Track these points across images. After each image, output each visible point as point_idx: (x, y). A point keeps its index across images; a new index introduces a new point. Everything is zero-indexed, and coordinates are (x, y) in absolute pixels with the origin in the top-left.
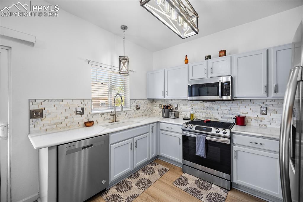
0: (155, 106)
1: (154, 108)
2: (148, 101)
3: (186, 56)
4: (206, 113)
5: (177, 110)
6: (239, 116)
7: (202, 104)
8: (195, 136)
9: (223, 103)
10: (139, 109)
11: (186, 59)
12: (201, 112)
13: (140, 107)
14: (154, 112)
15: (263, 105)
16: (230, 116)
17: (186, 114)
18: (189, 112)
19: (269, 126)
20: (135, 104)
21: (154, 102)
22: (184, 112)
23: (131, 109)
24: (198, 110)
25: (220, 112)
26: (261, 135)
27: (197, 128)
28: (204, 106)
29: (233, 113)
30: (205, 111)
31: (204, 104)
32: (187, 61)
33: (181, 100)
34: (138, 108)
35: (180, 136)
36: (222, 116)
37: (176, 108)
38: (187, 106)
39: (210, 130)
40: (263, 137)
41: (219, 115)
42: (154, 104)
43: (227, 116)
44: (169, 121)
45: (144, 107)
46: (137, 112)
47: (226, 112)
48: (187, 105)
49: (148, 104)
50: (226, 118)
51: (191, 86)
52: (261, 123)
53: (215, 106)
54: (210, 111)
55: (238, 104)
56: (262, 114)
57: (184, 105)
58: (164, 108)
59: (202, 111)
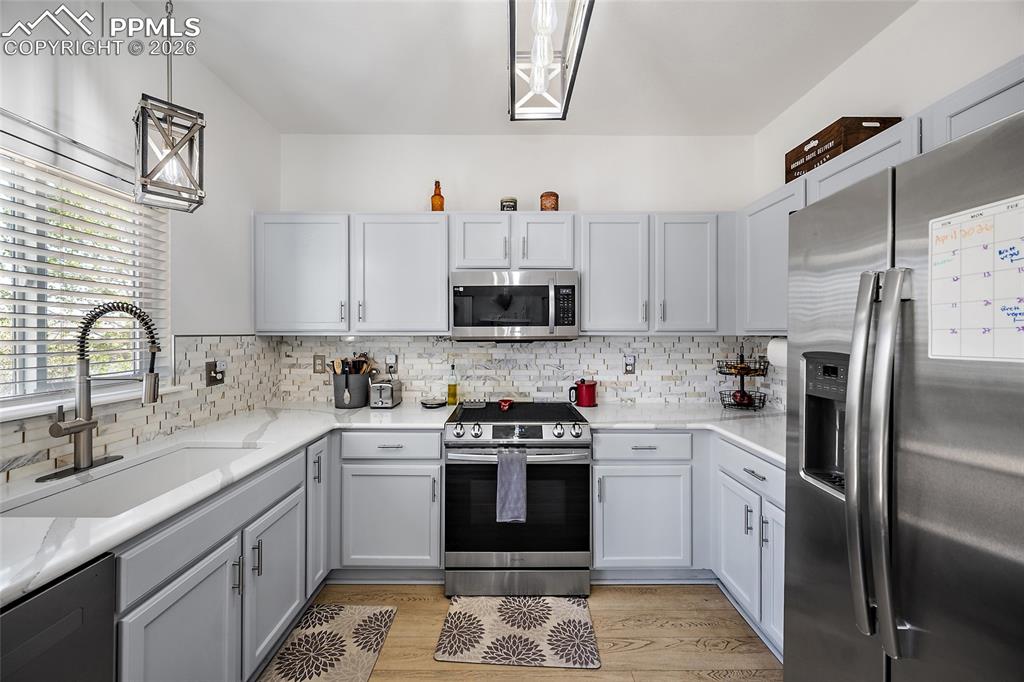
0: (293, 366)
1: (285, 371)
2: (259, 344)
3: (437, 184)
4: (494, 379)
5: (395, 376)
6: (583, 381)
7: (483, 351)
8: (493, 459)
9: (542, 346)
10: (222, 381)
11: (438, 194)
12: (479, 378)
13: (222, 373)
14: (283, 388)
15: (628, 351)
16: (560, 384)
17: (427, 389)
18: (441, 379)
19: (639, 400)
20: (201, 362)
21: (285, 348)
22: (423, 382)
23: (178, 388)
24: (470, 373)
25: (534, 373)
26: (652, 426)
27: (497, 433)
28: (489, 358)
29: (567, 374)
30: (491, 373)
31: (490, 351)
32: (438, 203)
33: (409, 340)
34: (213, 375)
35: (435, 470)
36: (540, 384)
37: (391, 369)
38: (431, 360)
39: (538, 433)
40: (657, 430)
41: (530, 384)
42: (283, 354)
43: (552, 383)
44: (368, 422)
45: (245, 370)
46: (210, 398)
47: (548, 372)
48: (431, 355)
49: (259, 358)
50: (548, 389)
51: (461, 289)
52: (625, 395)
53: (522, 355)
54: (505, 372)
55: (578, 350)
56: (627, 372)
57: (420, 356)
58: (343, 372)
59: (482, 372)
